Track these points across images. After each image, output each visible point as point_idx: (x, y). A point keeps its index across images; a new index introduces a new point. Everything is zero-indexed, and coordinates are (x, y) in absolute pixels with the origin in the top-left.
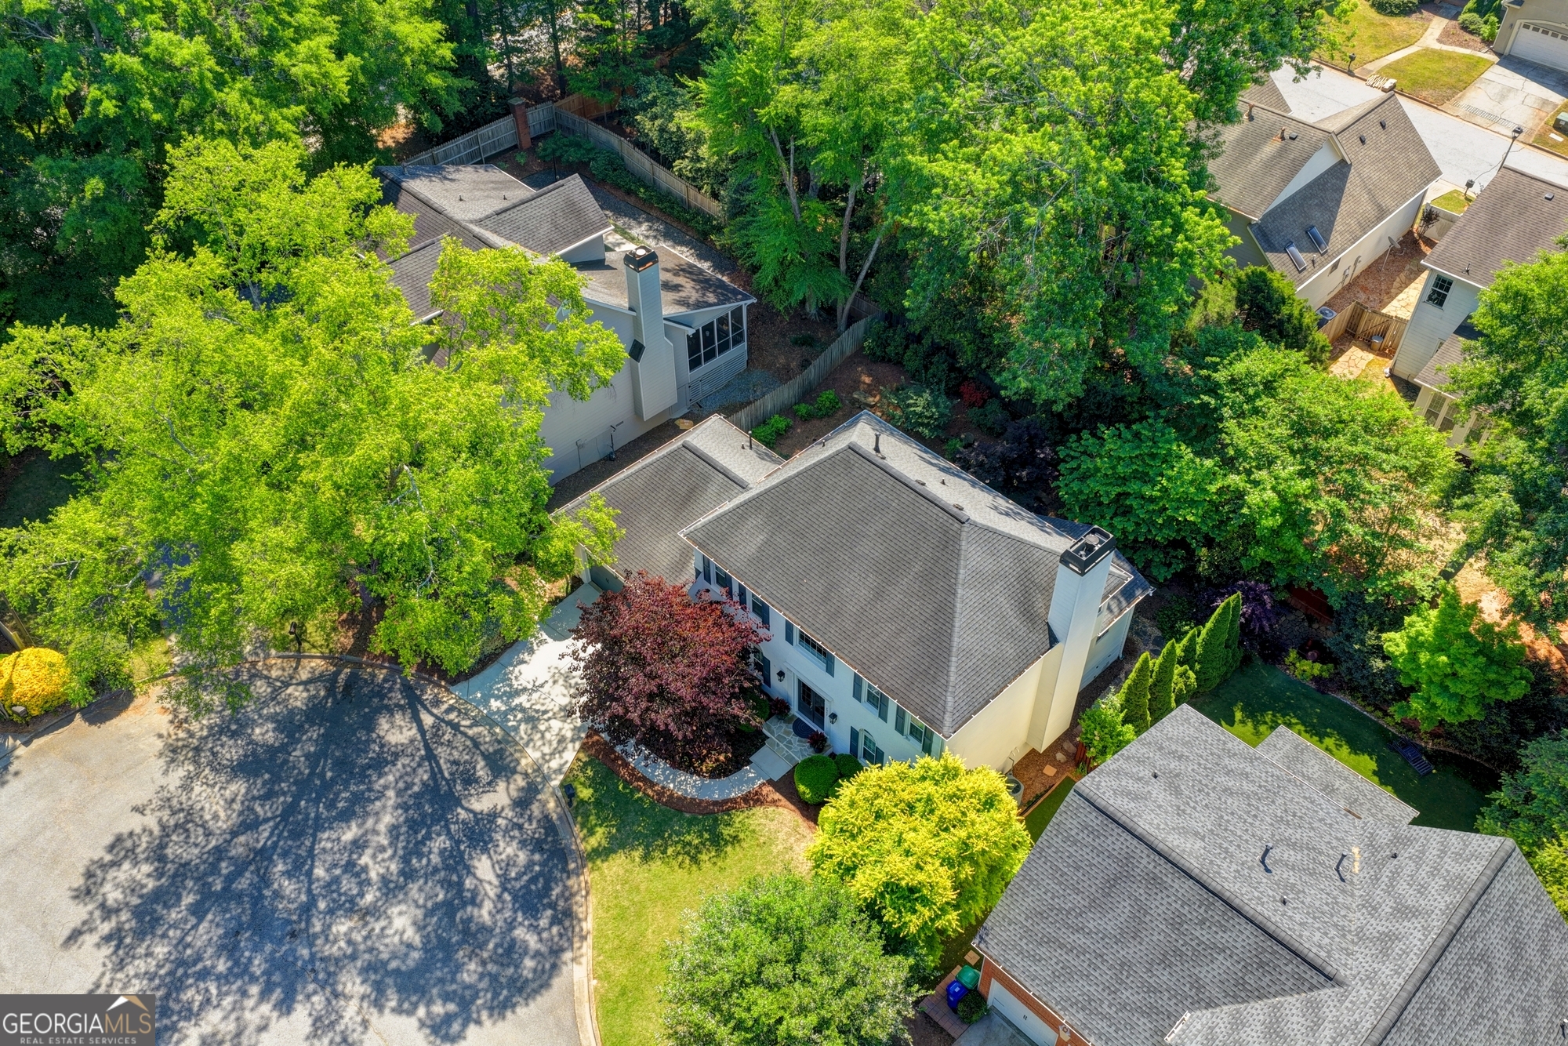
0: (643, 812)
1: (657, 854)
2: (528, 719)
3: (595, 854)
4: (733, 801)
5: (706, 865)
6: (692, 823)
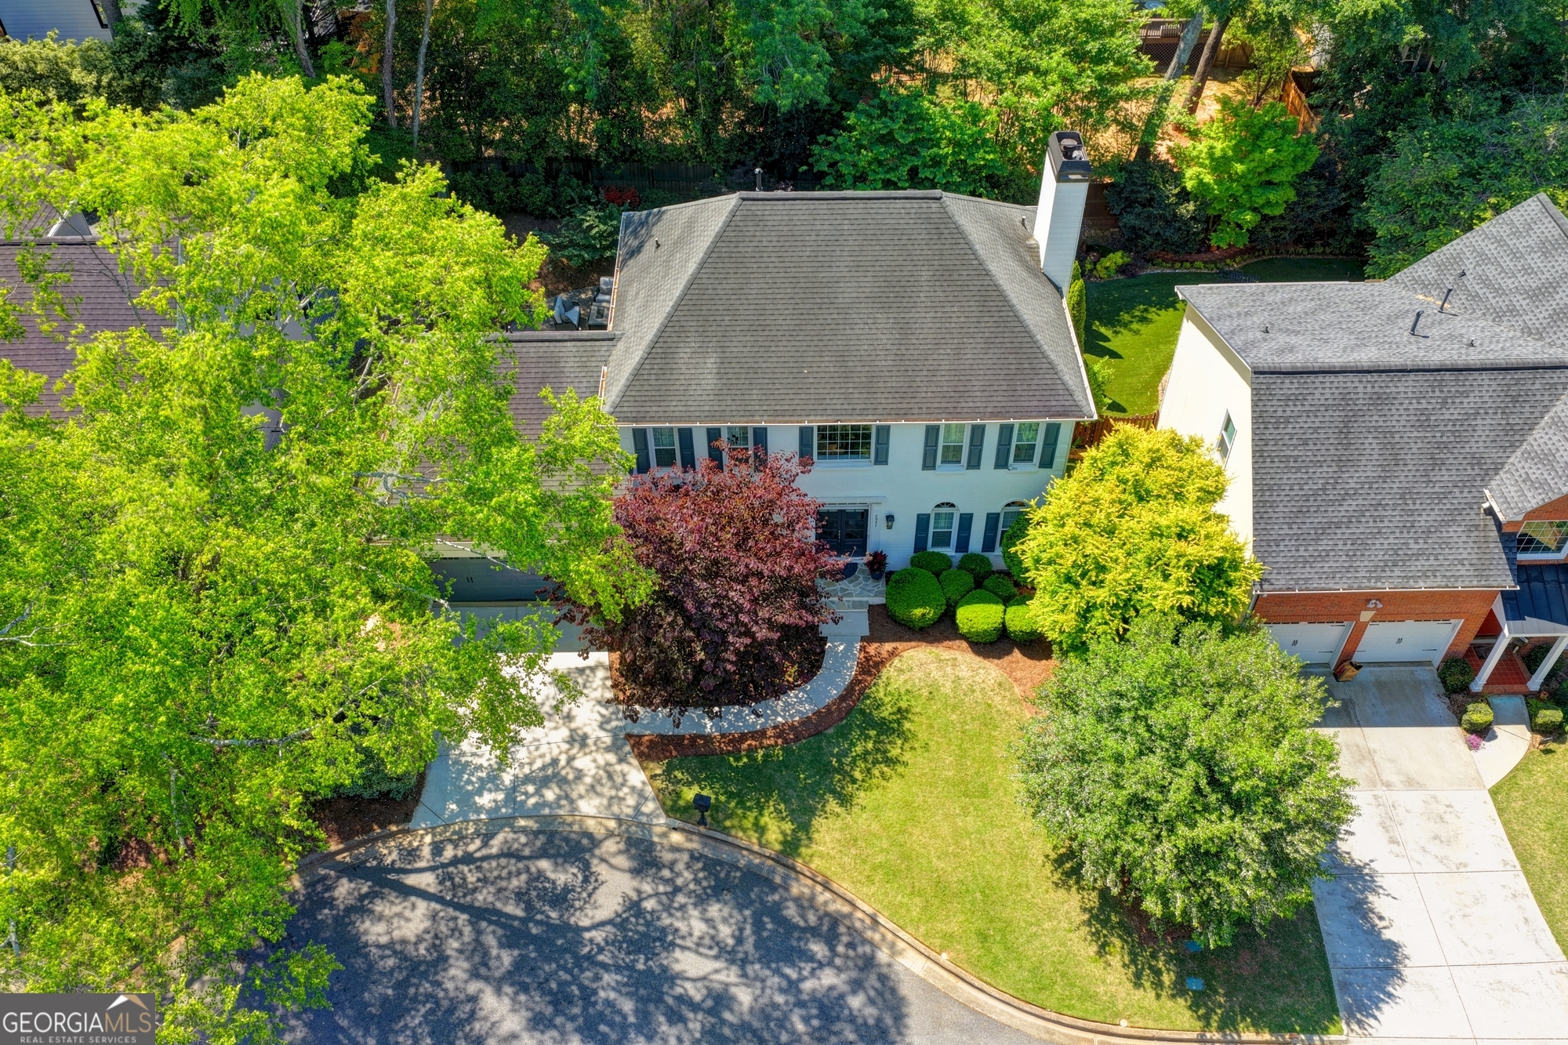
0: (784, 765)
2: (543, 782)
3: (791, 846)
4: (855, 682)
5: (907, 756)
6: (843, 733)
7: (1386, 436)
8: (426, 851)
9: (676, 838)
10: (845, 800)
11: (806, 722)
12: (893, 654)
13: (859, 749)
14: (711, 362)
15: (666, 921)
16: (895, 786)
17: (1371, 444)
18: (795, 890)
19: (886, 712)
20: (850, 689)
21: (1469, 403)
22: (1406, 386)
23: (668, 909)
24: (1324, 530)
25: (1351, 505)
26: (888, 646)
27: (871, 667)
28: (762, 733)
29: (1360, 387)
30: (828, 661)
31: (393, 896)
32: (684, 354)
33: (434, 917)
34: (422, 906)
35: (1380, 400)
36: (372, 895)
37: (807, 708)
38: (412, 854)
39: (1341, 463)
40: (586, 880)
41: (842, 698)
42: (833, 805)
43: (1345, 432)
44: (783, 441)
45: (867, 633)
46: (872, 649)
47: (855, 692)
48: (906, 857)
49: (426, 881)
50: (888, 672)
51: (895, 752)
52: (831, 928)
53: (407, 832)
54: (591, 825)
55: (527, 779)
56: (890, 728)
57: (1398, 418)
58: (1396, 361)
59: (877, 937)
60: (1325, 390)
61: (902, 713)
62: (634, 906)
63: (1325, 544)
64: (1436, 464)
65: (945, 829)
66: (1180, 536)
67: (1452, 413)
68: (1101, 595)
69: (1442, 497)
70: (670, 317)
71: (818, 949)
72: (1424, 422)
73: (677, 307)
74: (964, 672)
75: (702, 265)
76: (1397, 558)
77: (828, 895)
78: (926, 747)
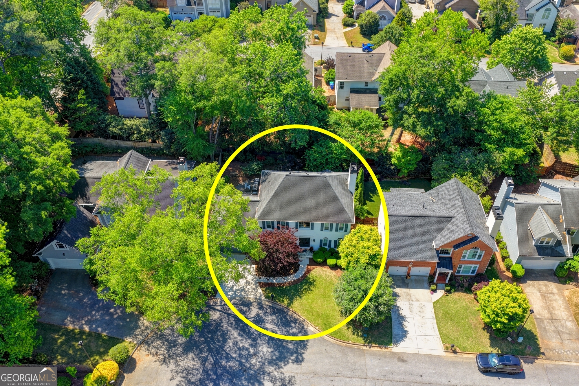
0: (289, 290)
1: (302, 295)
2: (242, 291)
3: (289, 305)
4: (305, 274)
5: (314, 289)
6: (302, 284)
7: (413, 229)
8: (219, 302)
9: (267, 303)
10: (301, 297)
11: (294, 281)
12: (313, 268)
13: (304, 287)
14: (279, 208)
15: (264, 318)
16: (311, 295)
17: (410, 231)
18: (289, 313)
19: (311, 280)
20: (304, 275)
21: (431, 223)
22: (418, 220)
23: (265, 316)
24: (400, 248)
25: (406, 243)
26: (312, 267)
27: (308, 271)
28: (285, 283)
29: (409, 219)
30: (300, 269)
31: (213, 310)
32: (273, 206)
33: (221, 315)
34: (218, 312)
35: (412, 222)
36: (209, 310)
37: (295, 279)
38: (216, 303)
39: (404, 235)
40: (249, 309)
41: (302, 277)
42: (298, 298)
43: (405, 228)
44: (292, 225)
45: (308, 263)
46: (309, 267)
47: (305, 276)
48: (312, 309)
49: (219, 308)
50: (312, 272)
51: (312, 288)
52: (295, 321)
53: (215, 299)
54: (251, 300)
55: (238, 290)
56: (311, 283)
57: (416, 226)
58: (416, 214)
59: (305, 324)
60: (402, 220)
61: (314, 281)
62: (258, 315)
63: (400, 251)
64: (423, 236)
65: (320, 304)
66: (368, 248)
67: (427, 225)
68: (352, 259)
69: (424, 242)
70: (271, 199)
71: (293, 325)
72: (421, 227)
73: (272, 197)
74: (328, 273)
75: (278, 189)
76: (415, 254)
77: (295, 315)
78: (318, 288)
